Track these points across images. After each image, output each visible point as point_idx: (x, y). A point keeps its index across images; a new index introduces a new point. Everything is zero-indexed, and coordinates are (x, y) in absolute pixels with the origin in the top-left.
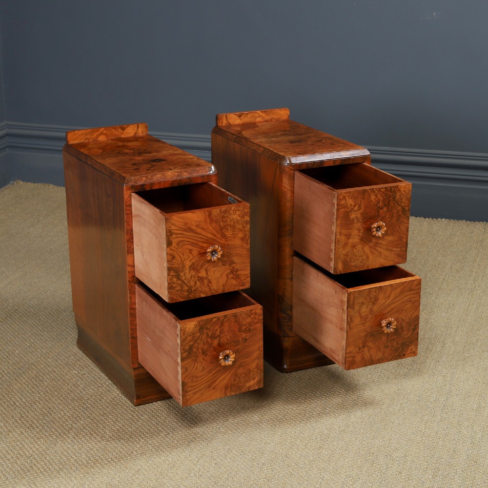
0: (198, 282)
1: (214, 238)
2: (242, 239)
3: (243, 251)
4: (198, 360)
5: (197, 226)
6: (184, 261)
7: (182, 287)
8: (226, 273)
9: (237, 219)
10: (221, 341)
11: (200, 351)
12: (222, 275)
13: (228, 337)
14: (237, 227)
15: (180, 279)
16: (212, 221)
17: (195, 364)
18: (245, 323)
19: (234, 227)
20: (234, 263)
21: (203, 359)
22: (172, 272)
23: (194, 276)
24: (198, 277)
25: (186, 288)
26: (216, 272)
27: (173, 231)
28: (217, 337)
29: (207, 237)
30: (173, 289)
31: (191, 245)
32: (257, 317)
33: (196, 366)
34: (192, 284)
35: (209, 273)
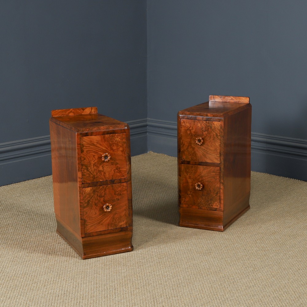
0: (98, 173)
1: (107, 150)
2: (122, 151)
3: (122, 158)
4: (93, 208)
5: (97, 143)
6: (90, 161)
7: (90, 175)
8: (113, 169)
9: (119, 141)
10: (105, 199)
11: (94, 203)
12: (111, 170)
13: (109, 197)
14: (119, 144)
15: (89, 171)
16: (105, 141)
17: (91, 210)
18: (118, 191)
19: (117, 145)
20: (118, 164)
21: (95, 208)
22: (84, 166)
23: (96, 170)
24: (98, 170)
25: (92, 176)
26: (108, 168)
27: (84, 145)
28: (102, 197)
29: (103, 149)
30: (85, 176)
31: (94, 153)
32: (124, 188)
33: (91, 212)
34: (95, 174)
35: (104, 169)
